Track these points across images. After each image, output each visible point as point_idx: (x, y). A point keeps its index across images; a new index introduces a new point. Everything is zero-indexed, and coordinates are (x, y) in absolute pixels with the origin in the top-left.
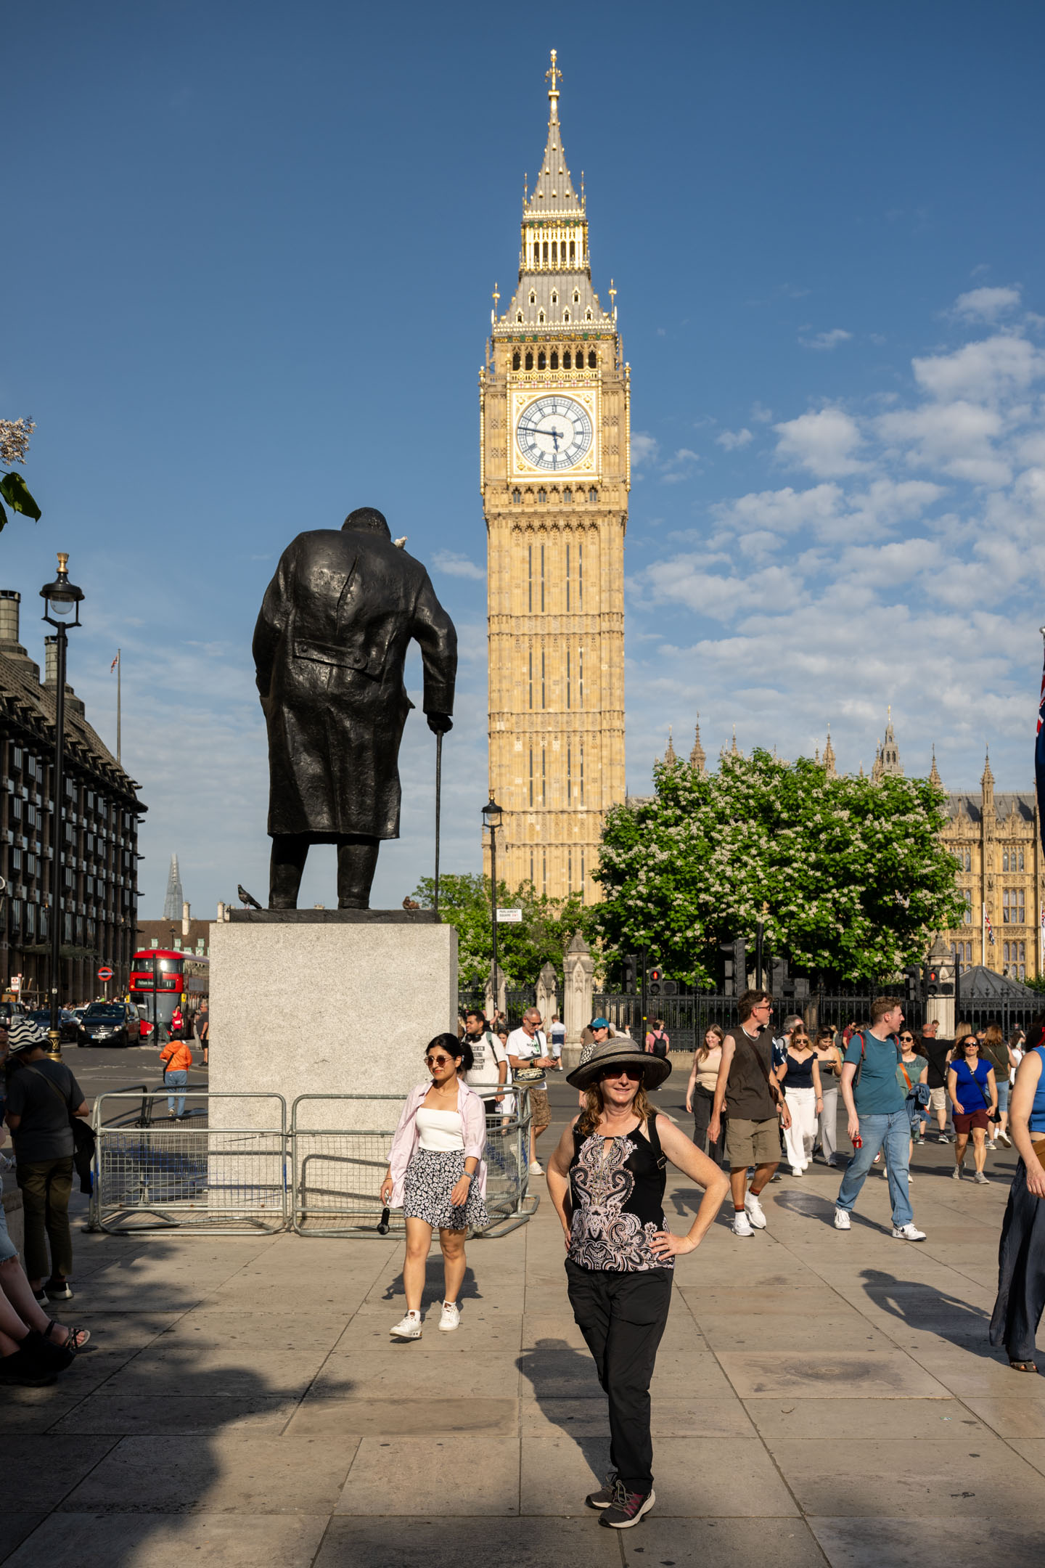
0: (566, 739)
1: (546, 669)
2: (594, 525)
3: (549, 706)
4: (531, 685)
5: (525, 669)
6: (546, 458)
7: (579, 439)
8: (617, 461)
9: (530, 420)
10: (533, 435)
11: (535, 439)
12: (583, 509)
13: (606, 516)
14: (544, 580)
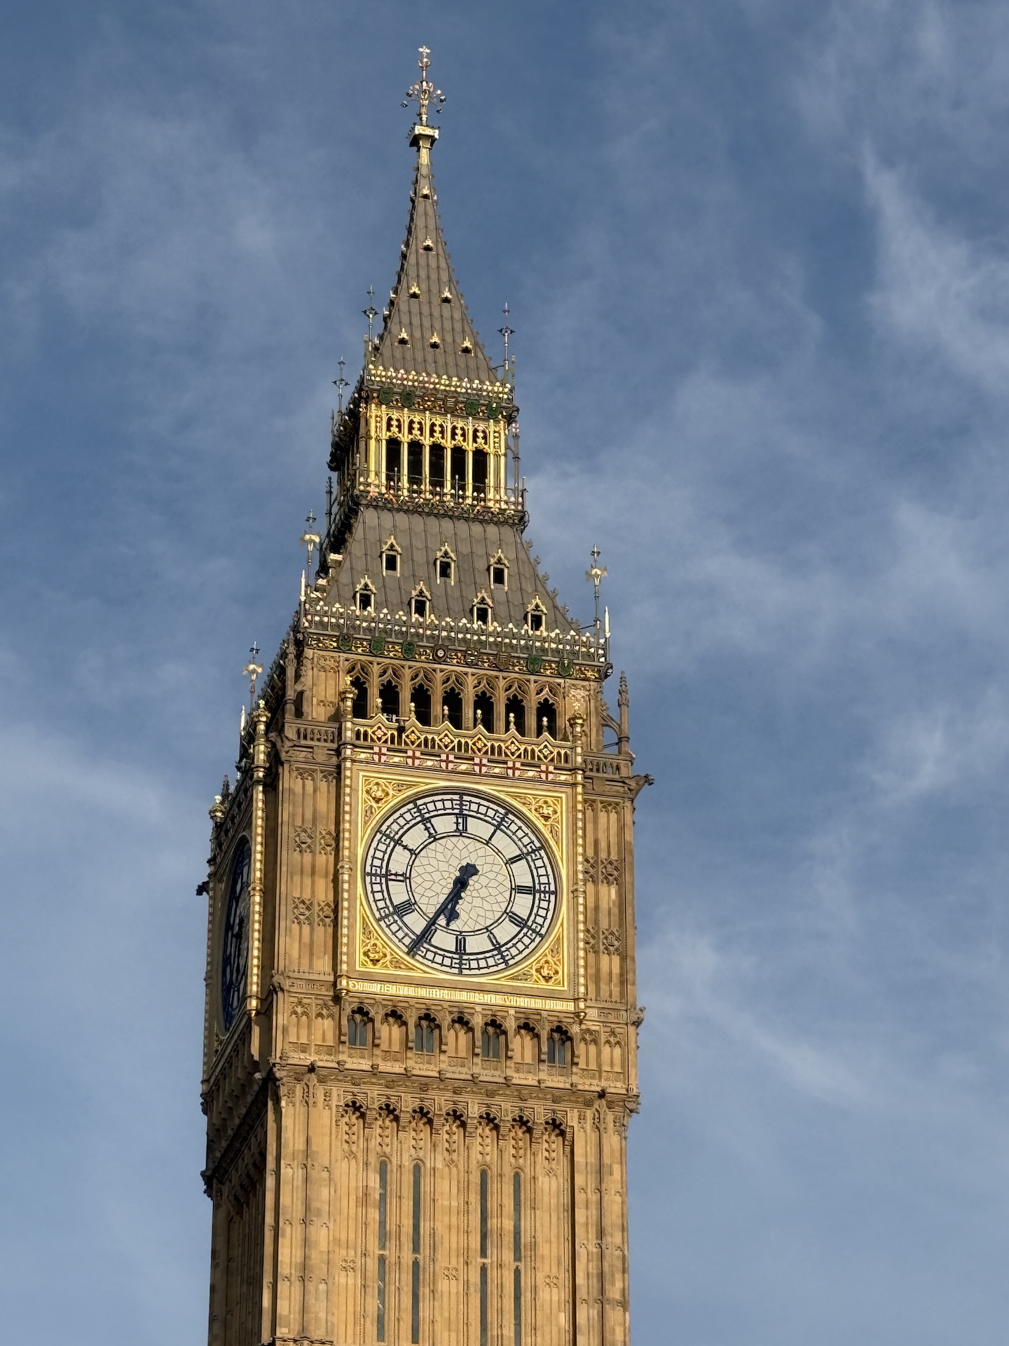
2: (556, 1126)
7: (522, 905)
8: (616, 970)
9: (398, 842)
10: (405, 878)
11: (410, 890)
12: (531, 1080)
13: (588, 1104)
14: (420, 1257)
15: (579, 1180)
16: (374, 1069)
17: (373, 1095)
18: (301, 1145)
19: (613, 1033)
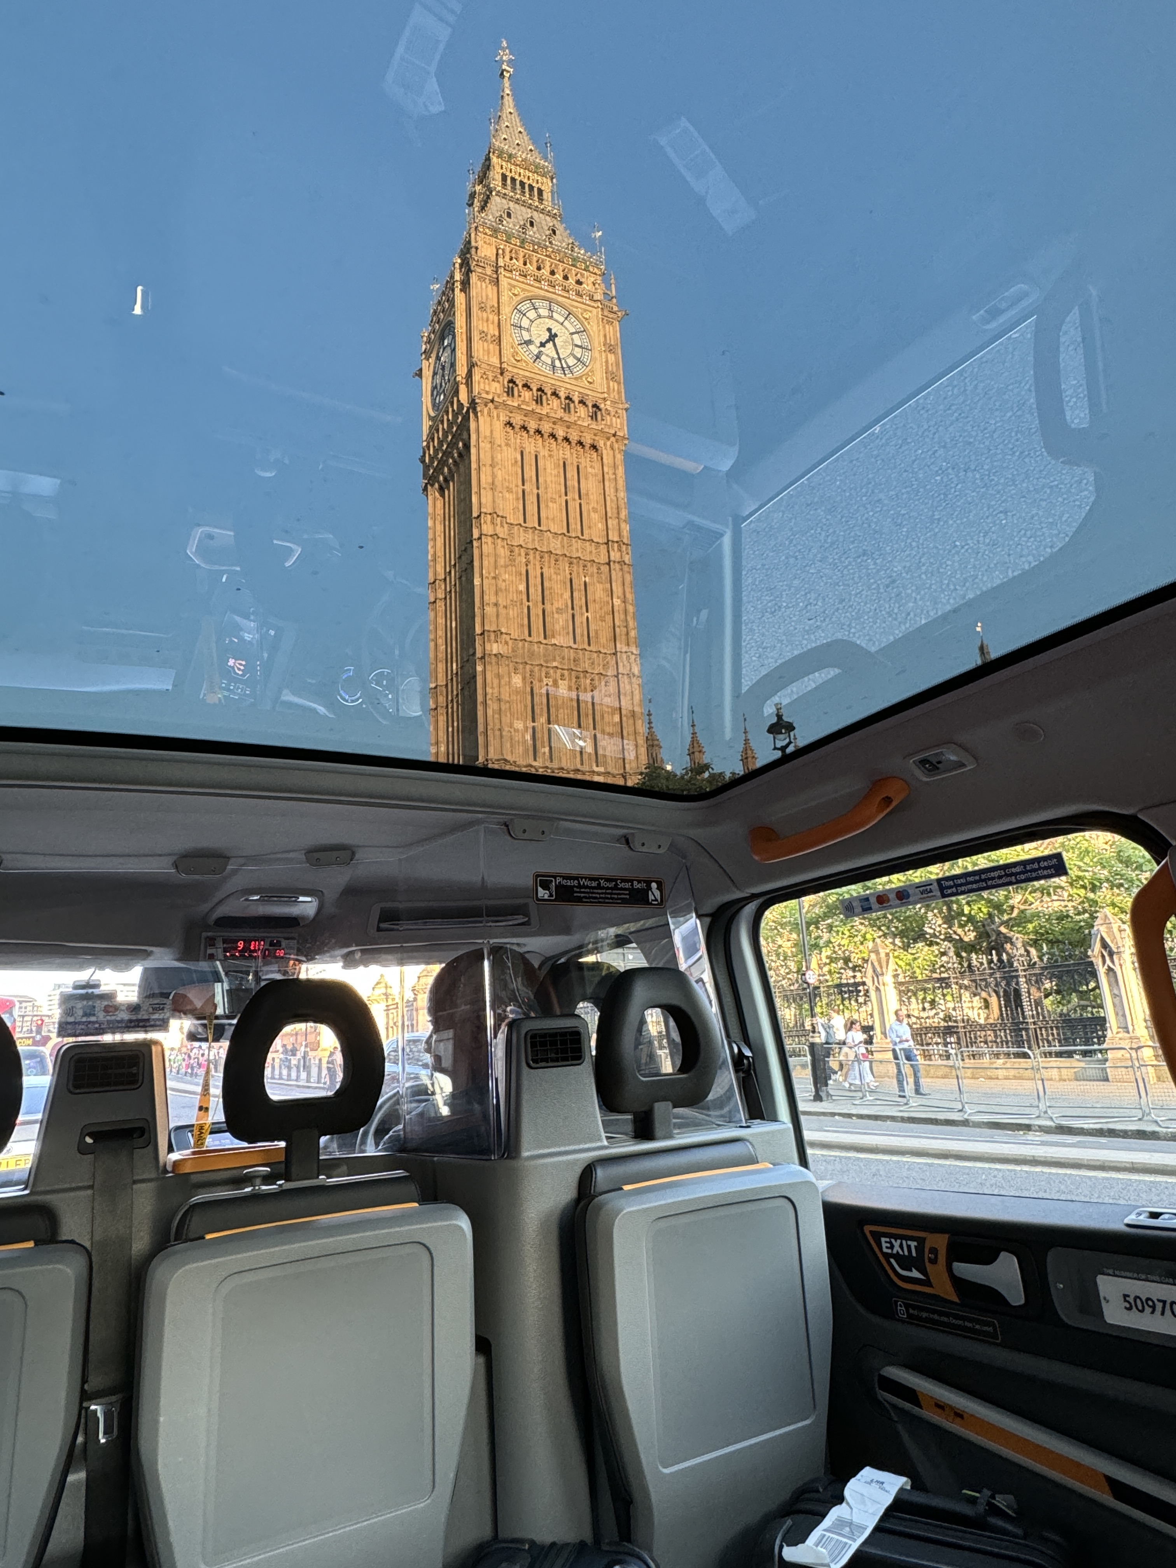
0: (574, 680)
1: (547, 593)
2: (594, 447)
3: (553, 636)
4: (529, 607)
5: (522, 587)
6: (543, 358)
7: (578, 352)
8: (616, 388)
9: (524, 315)
10: (528, 330)
11: (531, 336)
12: (586, 424)
13: (608, 439)
14: (540, 491)
15: (606, 469)
16: (519, 408)
17: (517, 420)
18: (488, 434)
19: (616, 412)
